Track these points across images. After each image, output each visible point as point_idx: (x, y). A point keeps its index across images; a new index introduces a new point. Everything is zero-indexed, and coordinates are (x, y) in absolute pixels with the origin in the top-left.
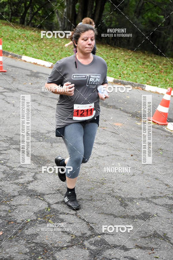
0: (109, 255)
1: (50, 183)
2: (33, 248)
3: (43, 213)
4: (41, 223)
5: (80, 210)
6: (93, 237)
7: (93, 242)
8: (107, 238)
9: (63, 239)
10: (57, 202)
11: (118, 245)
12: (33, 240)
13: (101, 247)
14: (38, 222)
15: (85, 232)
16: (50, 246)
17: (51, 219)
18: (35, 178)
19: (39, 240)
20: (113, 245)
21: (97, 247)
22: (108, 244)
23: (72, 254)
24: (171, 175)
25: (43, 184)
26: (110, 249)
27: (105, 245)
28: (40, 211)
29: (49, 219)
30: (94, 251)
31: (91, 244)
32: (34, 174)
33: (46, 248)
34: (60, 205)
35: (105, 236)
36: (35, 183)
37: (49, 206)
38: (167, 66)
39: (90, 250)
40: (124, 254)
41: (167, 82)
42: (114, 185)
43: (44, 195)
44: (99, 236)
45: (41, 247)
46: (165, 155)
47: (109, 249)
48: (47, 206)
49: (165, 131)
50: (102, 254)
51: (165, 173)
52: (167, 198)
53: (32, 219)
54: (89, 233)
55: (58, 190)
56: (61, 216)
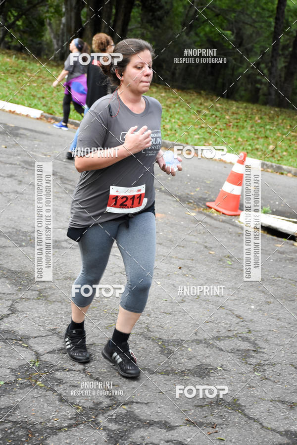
0: (140, 439)
1: (39, 317)
2: (9, 431)
3: (27, 370)
4: (23, 386)
5: (92, 364)
6: (114, 409)
7: (114, 417)
8: (137, 410)
9: (61, 414)
10: (52, 350)
11: (156, 420)
12: (8, 416)
13: (126, 426)
14: (17, 385)
15: (99, 401)
16: (39, 427)
17: (40, 380)
18: (13, 310)
19: (19, 417)
20: (148, 421)
21: (120, 425)
22: (139, 420)
23: (77, 439)
24: (245, 300)
25: (26, 319)
26: (143, 427)
27: (135, 420)
28: (21, 367)
29: (38, 379)
30: (115, 432)
31: (110, 421)
32: (11, 302)
33: (32, 429)
34: (56, 355)
35: (135, 406)
36: (13, 318)
37: (37, 358)
38: (238, 117)
39: (109, 430)
40: (165, 435)
41: (239, 143)
42: (150, 319)
43: (28, 338)
44: (123, 407)
45: (23, 428)
46: (235, 266)
47: (141, 428)
48: (34, 357)
49: (236, 226)
50: (128, 438)
51: (235, 297)
52: (240, 339)
53: (7, 381)
54: (106, 402)
55: (54, 329)
56: (59, 375)
